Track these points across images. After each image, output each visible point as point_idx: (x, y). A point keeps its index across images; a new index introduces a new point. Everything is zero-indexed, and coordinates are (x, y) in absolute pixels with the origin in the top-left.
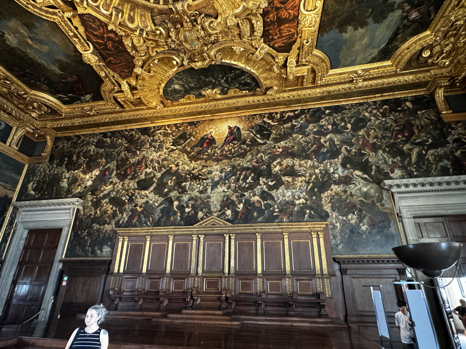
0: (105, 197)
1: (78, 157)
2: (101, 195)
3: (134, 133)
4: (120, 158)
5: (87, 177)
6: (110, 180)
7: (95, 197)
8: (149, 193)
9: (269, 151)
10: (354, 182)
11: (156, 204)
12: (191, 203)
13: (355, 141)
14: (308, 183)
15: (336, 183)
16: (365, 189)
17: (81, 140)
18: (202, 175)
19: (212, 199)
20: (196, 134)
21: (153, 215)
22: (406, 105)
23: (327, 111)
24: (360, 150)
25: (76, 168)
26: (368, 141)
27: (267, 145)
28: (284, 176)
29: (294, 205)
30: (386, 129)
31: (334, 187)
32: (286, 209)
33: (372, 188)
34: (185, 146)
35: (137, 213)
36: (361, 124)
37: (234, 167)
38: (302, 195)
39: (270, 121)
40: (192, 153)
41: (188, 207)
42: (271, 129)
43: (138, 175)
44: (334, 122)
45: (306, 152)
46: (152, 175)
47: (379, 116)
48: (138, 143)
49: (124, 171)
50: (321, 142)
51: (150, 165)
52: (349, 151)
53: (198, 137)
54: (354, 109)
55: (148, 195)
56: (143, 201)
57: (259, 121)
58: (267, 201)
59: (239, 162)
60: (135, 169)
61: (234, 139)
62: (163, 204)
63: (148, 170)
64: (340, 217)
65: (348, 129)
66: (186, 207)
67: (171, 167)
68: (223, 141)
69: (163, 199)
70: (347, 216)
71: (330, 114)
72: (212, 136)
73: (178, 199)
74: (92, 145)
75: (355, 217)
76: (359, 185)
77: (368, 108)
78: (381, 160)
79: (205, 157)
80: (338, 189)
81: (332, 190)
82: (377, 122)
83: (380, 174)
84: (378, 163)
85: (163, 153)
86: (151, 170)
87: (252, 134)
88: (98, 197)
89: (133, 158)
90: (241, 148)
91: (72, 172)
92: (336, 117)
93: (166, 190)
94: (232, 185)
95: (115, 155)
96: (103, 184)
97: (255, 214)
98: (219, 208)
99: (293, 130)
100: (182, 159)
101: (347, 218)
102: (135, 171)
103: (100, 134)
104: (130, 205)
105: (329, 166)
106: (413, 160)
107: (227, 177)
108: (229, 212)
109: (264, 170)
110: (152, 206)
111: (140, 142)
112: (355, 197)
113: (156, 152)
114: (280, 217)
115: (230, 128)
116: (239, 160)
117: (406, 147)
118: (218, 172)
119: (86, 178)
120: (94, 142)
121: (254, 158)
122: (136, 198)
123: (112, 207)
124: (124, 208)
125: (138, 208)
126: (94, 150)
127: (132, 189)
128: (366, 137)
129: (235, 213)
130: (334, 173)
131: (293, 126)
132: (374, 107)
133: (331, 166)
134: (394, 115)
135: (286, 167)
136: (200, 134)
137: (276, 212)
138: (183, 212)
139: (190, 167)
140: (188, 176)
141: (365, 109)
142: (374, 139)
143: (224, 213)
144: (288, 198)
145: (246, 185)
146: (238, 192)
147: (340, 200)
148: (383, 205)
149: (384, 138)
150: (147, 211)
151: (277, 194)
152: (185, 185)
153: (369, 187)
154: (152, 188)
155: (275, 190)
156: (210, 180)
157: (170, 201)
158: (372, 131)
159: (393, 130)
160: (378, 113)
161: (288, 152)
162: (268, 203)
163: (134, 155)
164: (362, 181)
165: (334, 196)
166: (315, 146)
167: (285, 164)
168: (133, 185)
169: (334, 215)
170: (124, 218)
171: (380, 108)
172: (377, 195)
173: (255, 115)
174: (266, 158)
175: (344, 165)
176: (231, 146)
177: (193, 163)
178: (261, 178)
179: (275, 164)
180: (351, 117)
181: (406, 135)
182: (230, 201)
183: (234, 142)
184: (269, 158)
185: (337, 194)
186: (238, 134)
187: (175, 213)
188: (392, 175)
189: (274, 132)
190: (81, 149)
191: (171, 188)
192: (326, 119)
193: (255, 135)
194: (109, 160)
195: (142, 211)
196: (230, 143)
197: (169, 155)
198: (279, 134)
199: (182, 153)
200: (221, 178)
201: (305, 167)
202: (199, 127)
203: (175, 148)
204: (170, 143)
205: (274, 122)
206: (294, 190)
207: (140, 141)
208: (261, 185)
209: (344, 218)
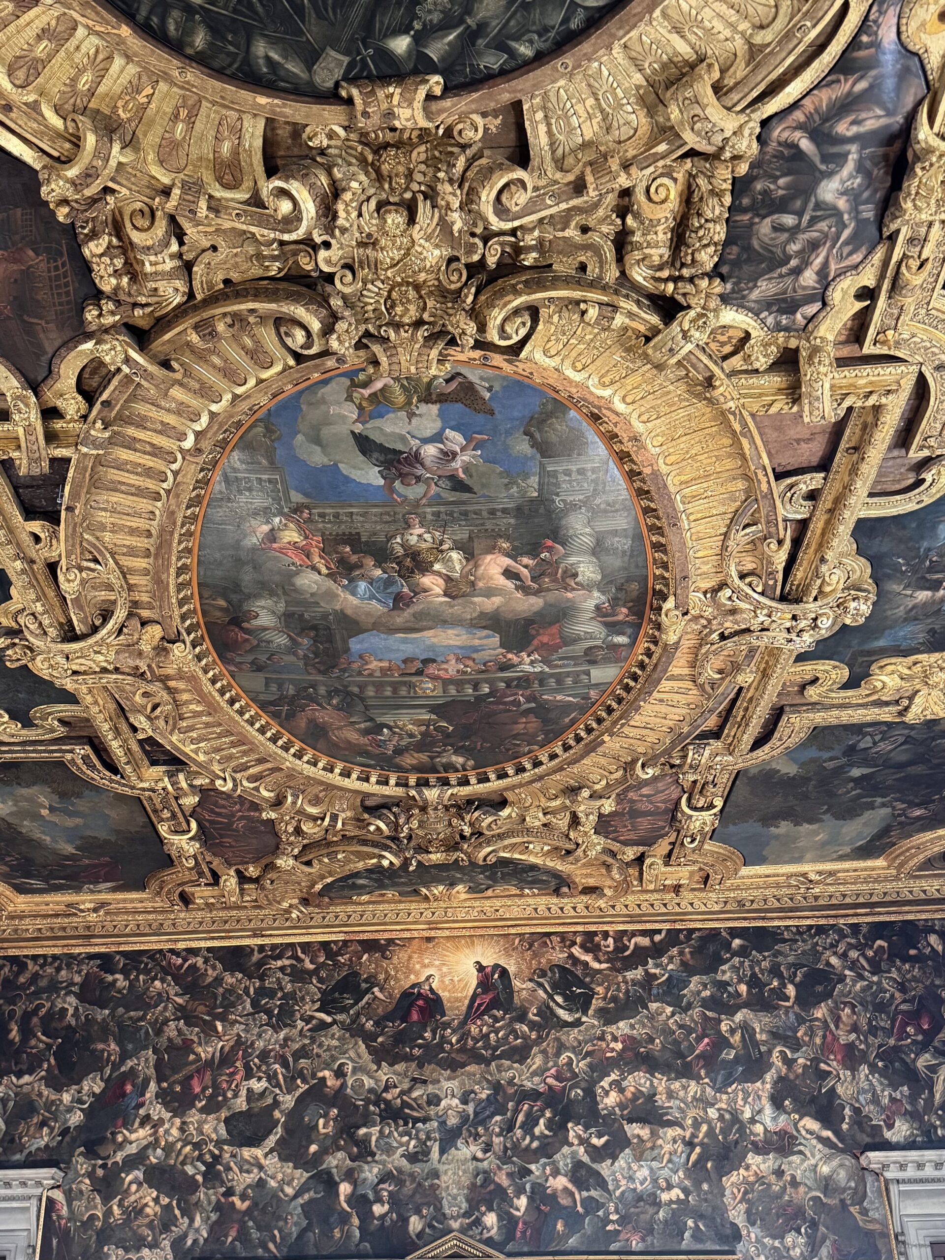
0: (131, 1163)
1: (26, 1032)
2: (119, 1157)
3: (200, 961)
4: (163, 1042)
5: (66, 1098)
6: (142, 1112)
7: (100, 1162)
8: (266, 1155)
9: (589, 1047)
10: (801, 1148)
11: (289, 1191)
12: (387, 1188)
13: (805, 1034)
14: (690, 1144)
15: (759, 1149)
16: (825, 1170)
17: (28, 975)
18: (412, 1109)
19: (446, 1180)
20: (385, 980)
21: (281, 1223)
22: (929, 945)
23: (737, 942)
24: (816, 1061)
25: (24, 1067)
26: (836, 1038)
27: (582, 1028)
28: (630, 1121)
29: (656, 1204)
30: (881, 1007)
31: (753, 1159)
32: (638, 1214)
33: (841, 1165)
34: (358, 1015)
35: (236, 1217)
36: (819, 988)
37: (497, 1087)
38: (675, 1179)
39: (587, 958)
40: (380, 1039)
41: (379, 1200)
42: (592, 982)
43: (226, 1099)
44: (754, 975)
45: (683, 1057)
46: (270, 1101)
47: (864, 968)
48: (215, 997)
49: (180, 1083)
50: (720, 1031)
51: (259, 1068)
52: (789, 1063)
53: (393, 989)
54: (804, 941)
55: (262, 1161)
56: (249, 1181)
57: (559, 956)
58: (588, 1190)
59: (510, 1074)
60: (214, 1081)
61: (495, 1004)
62: (308, 1190)
63: (257, 1085)
64: (766, 1240)
65: (787, 999)
66: (375, 1202)
67: (324, 1079)
68: (464, 1008)
69: (306, 1175)
70: (783, 1238)
71: (743, 952)
72: (431, 989)
73: (350, 1175)
74: (66, 994)
75: (801, 1240)
76: (813, 1156)
77: (838, 942)
78: (865, 1092)
79: (416, 1052)
80: (762, 1167)
81: (747, 1168)
82: (858, 987)
83: (862, 1130)
84: (857, 1101)
85: (295, 1032)
86: (264, 1084)
87: (541, 992)
88: (110, 1163)
89: (206, 1043)
90: (514, 1031)
91: (14, 1079)
92: (759, 963)
93: (313, 1148)
94: (496, 1140)
95: (147, 1032)
96: (120, 1122)
97: (560, 1227)
98: (465, 1205)
99: (650, 990)
100: (352, 1053)
101: (782, 1243)
102: (216, 1086)
103: (91, 957)
104: (211, 1191)
105: (740, 1102)
106: (938, 1096)
107: (481, 1117)
108: (491, 1219)
109: (576, 1101)
110: (275, 1196)
111: (223, 995)
112: (802, 1189)
113: (273, 1027)
114: (622, 1236)
115: (481, 968)
116: (510, 1068)
117: (923, 1061)
118: (455, 1102)
119: (61, 1101)
120: (74, 984)
121: (551, 1064)
122: (228, 1169)
123: (158, 1197)
124: (194, 1199)
125: (236, 1200)
126: (76, 1009)
127: (211, 1141)
128: (832, 1026)
129: (508, 1222)
130: (753, 1121)
131: (650, 978)
132: (853, 941)
133: (746, 1101)
134: (899, 970)
135: (635, 1097)
136: (397, 980)
137: (613, 1222)
138: (366, 1215)
139: (377, 1081)
140: (372, 1108)
141: (832, 946)
142: (850, 1032)
143: (478, 1222)
144: (642, 1184)
145: (531, 1142)
146: (513, 1163)
147: (768, 1195)
148: (864, 1212)
149: (873, 1030)
150: (263, 1211)
151: (614, 1173)
152: (368, 1136)
153: (835, 1163)
154: (271, 1141)
155: (609, 1161)
156: (435, 1124)
157: (329, 1183)
158: (847, 1010)
159: (897, 1012)
160: (862, 961)
161: (639, 1054)
162: (591, 1198)
163: (207, 1035)
164: (820, 1146)
165: (753, 1184)
166: (706, 1040)
167: (632, 1089)
168: (215, 1130)
169: (753, 1235)
170: (197, 1230)
171: (866, 945)
172: (853, 1184)
173: (548, 935)
174: (581, 1066)
175: (777, 1101)
176: (486, 1024)
177: (385, 1070)
178: (570, 1125)
179: (607, 1087)
180: (797, 966)
181: (926, 1027)
182: (492, 1187)
183: (495, 1012)
184: (590, 1066)
185: (760, 1179)
186: (505, 988)
187: (344, 1218)
188: (888, 1135)
189: (600, 990)
190: (32, 1006)
191: (328, 1142)
192: (733, 966)
193: (551, 997)
194: (130, 1047)
195: (249, 1208)
196: (483, 1014)
197: (313, 1040)
198: (614, 999)
199: (352, 1036)
200: (464, 1118)
201: (682, 1101)
202: (395, 960)
203: (329, 1019)
204: (313, 1002)
205: (600, 962)
206: (654, 1164)
207: (221, 990)
208: (571, 1145)
209: (777, 1243)
